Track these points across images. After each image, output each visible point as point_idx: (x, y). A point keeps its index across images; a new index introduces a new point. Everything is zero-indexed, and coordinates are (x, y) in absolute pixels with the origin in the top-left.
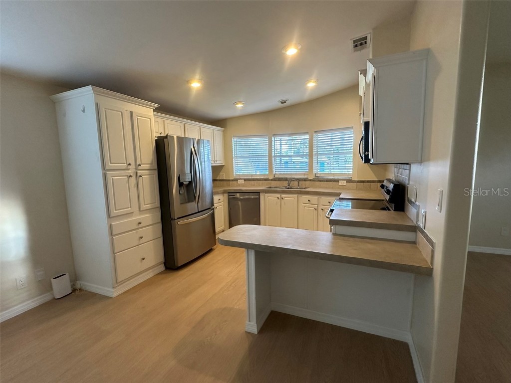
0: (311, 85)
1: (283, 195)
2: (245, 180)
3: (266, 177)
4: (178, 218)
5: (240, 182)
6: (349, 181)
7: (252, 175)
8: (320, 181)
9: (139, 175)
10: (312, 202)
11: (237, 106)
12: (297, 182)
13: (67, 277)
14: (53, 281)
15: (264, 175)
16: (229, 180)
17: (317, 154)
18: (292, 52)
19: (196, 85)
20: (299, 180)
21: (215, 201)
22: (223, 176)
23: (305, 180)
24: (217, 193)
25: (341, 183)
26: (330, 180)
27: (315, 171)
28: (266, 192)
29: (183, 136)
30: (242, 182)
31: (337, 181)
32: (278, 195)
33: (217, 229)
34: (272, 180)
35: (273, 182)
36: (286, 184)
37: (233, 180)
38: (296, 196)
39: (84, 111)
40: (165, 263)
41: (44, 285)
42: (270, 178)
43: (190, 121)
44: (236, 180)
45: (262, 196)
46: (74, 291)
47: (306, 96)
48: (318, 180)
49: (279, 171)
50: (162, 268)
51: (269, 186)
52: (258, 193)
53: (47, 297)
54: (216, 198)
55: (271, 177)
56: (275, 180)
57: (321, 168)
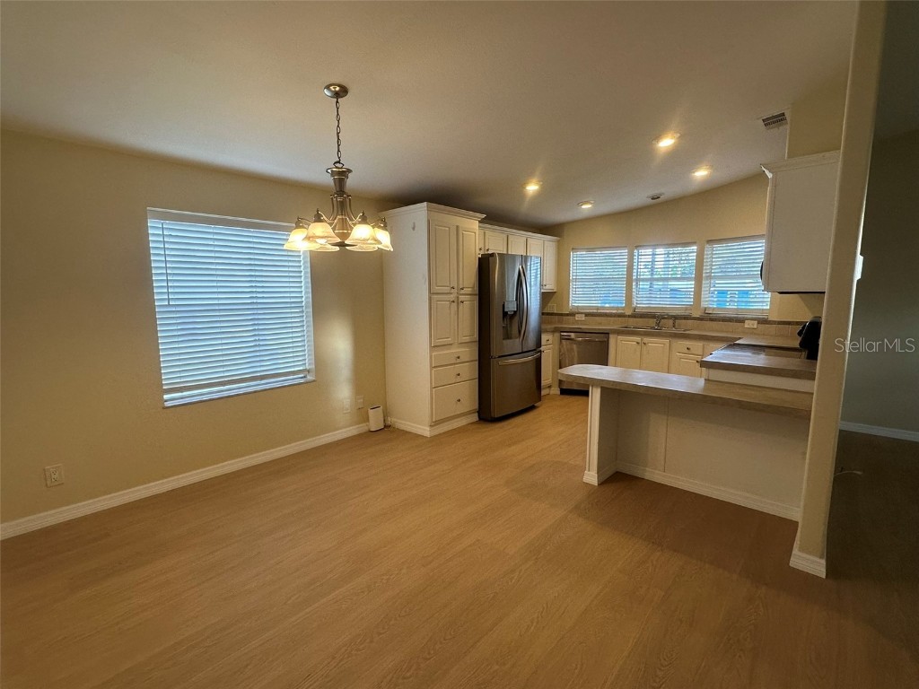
0: (701, 173)
1: (646, 339)
2: (587, 315)
3: (620, 311)
4: (499, 357)
5: (578, 317)
6: (763, 321)
7: (598, 308)
8: (712, 320)
9: (460, 300)
10: (692, 351)
11: (584, 207)
12: (671, 322)
13: (380, 410)
14: (371, 412)
15: (618, 308)
16: (562, 315)
17: (710, 277)
18: (666, 143)
19: (532, 188)
20: (676, 318)
21: (543, 342)
22: (553, 307)
23: (686, 318)
24: (546, 331)
25: (747, 324)
26: (730, 320)
27: (704, 304)
28: (619, 332)
29: (505, 252)
30: (583, 317)
31: (742, 321)
32: (638, 339)
33: (544, 383)
34: (629, 316)
35: (631, 320)
36: (652, 322)
37: (567, 315)
38: (666, 341)
39: (414, 229)
40: (480, 412)
41: (362, 414)
42: (627, 314)
43: (514, 231)
44: (572, 314)
45: (612, 339)
46: (385, 426)
47: (692, 188)
48: (708, 317)
49: (642, 301)
50: (475, 417)
51: (625, 325)
52: (606, 334)
53: (362, 428)
54: (544, 337)
55: (629, 312)
56: (635, 317)
57: (721, 299)
